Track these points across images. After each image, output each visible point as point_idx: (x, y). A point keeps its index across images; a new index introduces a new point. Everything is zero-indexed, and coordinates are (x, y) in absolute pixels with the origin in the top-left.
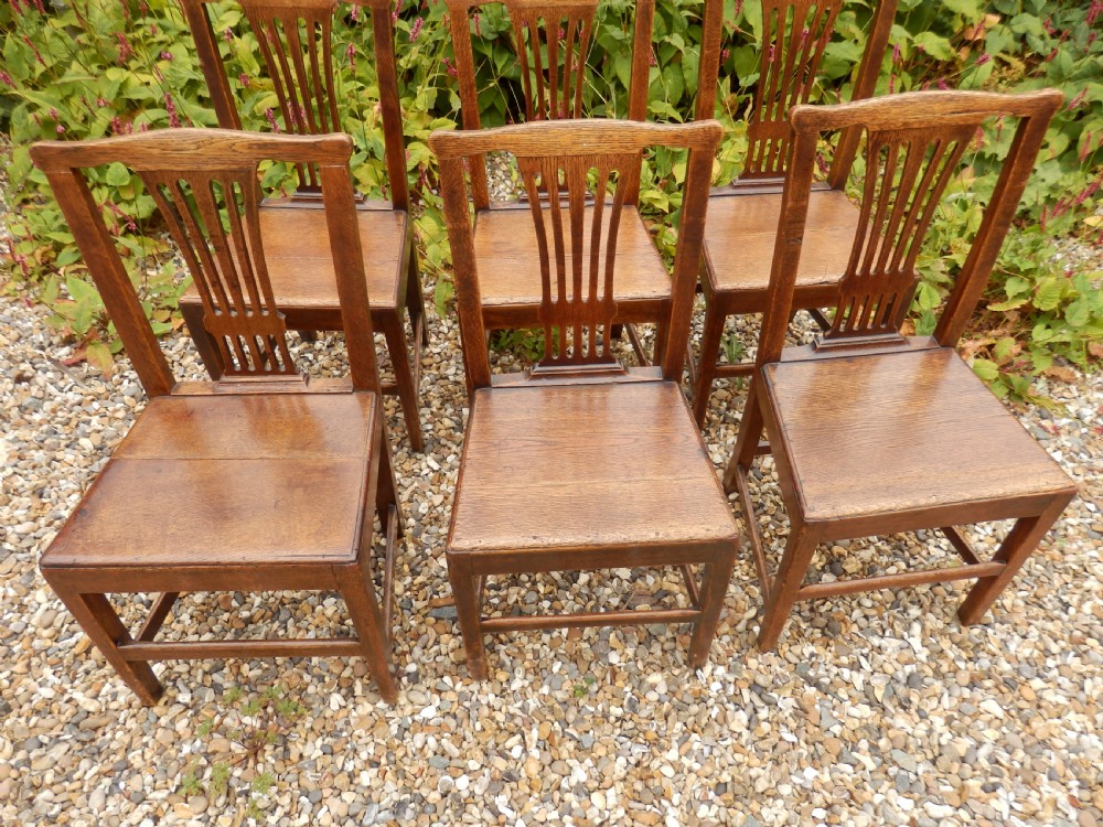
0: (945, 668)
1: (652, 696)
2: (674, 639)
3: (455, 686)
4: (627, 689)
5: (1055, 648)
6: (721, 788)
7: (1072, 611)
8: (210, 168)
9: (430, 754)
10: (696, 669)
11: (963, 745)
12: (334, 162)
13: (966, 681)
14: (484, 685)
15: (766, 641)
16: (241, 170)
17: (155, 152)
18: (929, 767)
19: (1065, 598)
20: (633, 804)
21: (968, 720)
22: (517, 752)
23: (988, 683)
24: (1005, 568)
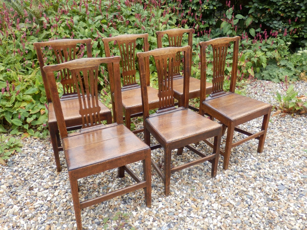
0: (262, 161)
1: (210, 184)
2: (206, 174)
3: (163, 199)
4: (203, 185)
5: (279, 152)
6: (237, 194)
7: (277, 145)
8: (88, 67)
9: (168, 213)
10: (215, 177)
11: (275, 171)
12: (117, 62)
13: (268, 161)
14: (170, 196)
15: (225, 168)
16: (96, 66)
17: (76, 64)
18: (272, 176)
19: (274, 144)
20: (221, 203)
21: (273, 167)
22: (188, 205)
23: (272, 160)
24: (264, 131)
